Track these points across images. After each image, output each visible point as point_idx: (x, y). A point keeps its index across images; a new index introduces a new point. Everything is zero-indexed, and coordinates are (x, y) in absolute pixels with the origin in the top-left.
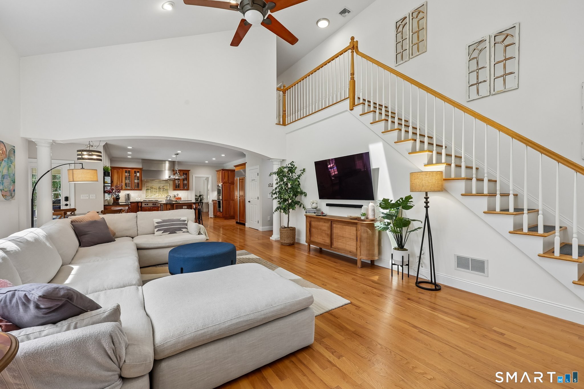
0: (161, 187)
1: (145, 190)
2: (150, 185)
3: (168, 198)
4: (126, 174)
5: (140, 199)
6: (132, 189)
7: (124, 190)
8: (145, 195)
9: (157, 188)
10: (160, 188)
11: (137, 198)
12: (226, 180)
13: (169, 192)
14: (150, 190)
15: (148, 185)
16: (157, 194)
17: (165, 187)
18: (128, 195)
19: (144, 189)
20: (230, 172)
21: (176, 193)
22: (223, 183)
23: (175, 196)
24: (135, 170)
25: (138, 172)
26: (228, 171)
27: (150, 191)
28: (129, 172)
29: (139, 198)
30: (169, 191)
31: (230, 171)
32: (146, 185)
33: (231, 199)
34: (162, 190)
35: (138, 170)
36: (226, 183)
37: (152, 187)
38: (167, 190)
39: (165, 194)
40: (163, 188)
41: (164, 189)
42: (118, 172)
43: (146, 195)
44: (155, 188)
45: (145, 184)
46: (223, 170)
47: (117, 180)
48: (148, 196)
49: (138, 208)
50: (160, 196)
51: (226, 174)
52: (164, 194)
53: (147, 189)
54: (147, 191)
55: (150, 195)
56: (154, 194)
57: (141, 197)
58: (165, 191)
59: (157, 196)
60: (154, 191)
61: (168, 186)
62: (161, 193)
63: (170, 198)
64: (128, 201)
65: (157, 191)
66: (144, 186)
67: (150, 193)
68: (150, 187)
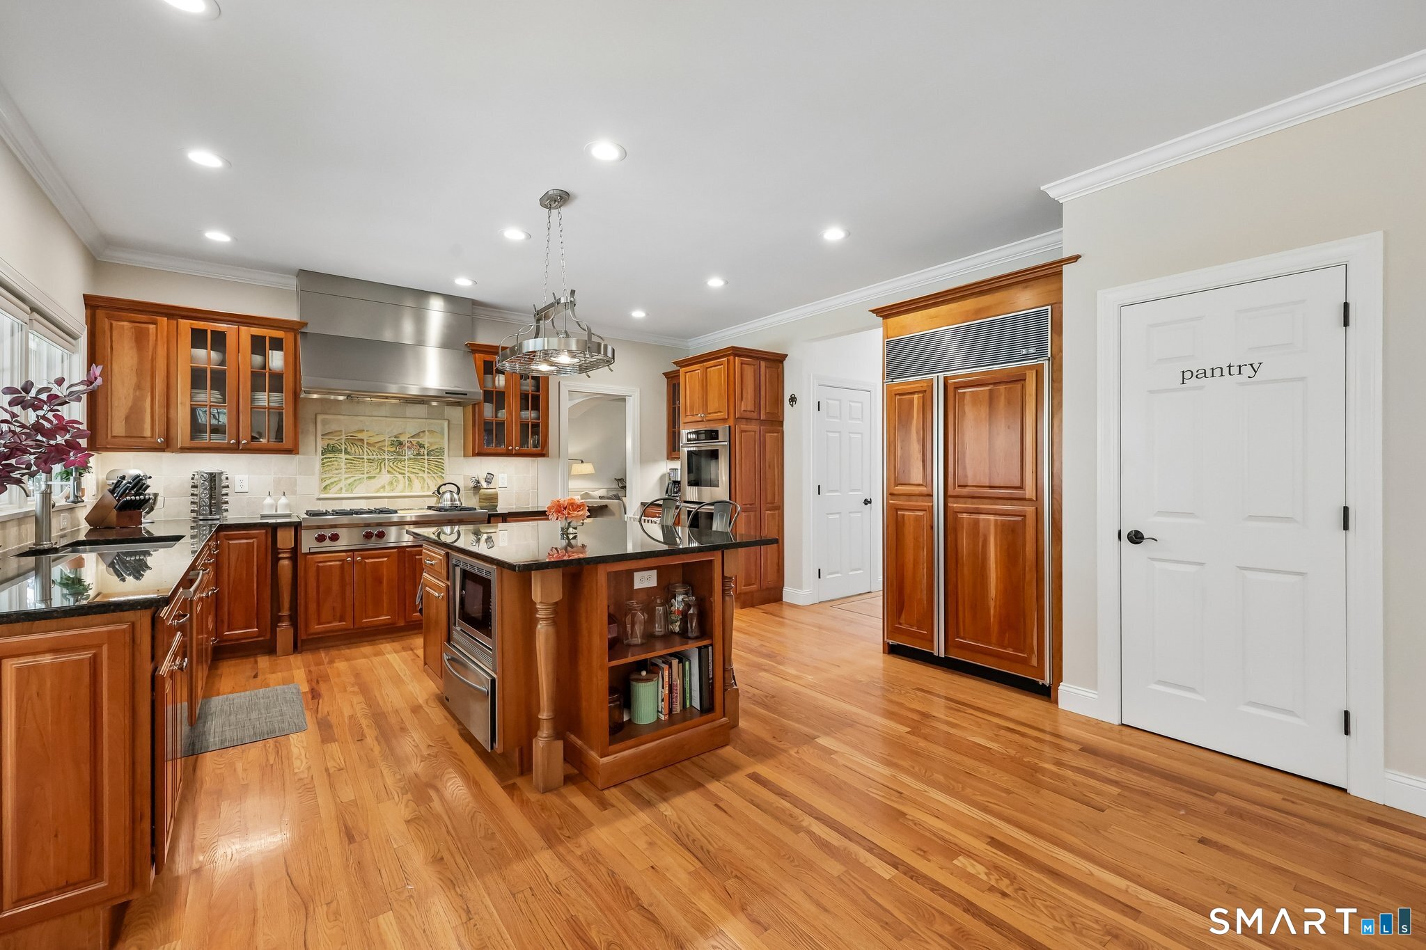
0: (404, 439)
1: (320, 450)
2: (344, 423)
3: (448, 496)
4: (201, 353)
5: (288, 506)
6: (238, 442)
7: (184, 450)
8: (316, 478)
9: (387, 443)
10: (401, 444)
11: (268, 501)
12: (747, 404)
13: (447, 466)
14: (347, 452)
15: (334, 427)
16: (385, 478)
17: (425, 440)
18: (213, 478)
19: (312, 445)
20: (763, 364)
21: (480, 467)
22: (737, 420)
23: (477, 488)
24: (256, 331)
25: (277, 344)
26: (758, 358)
27: (343, 456)
28: (219, 341)
29: (283, 500)
30: (447, 462)
31: (764, 359)
32: (325, 423)
33: (769, 500)
34: (409, 454)
35: (279, 334)
36: (748, 420)
37: (360, 436)
38: (436, 454)
39: (425, 475)
40: (414, 441)
41: (421, 446)
42: (140, 339)
43: (322, 480)
44: (372, 440)
45: (320, 418)
46: (736, 352)
47: (138, 387)
48: (337, 488)
49: (276, 560)
50: (401, 486)
51: (749, 372)
52: (421, 474)
53: (329, 450)
54: (326, 458)
55: (346, 479)
56: (365, 476)
57: (294, 493)
58: (426, 457)
59: (383, 487)
60: (365, 457)
61: (443, 429)
62: (401, 471)
63: (456, 496)
64: (210, 517)
65: (386, 457)
66: (311, 428)
67: (346, 472)
68: (344, 437)
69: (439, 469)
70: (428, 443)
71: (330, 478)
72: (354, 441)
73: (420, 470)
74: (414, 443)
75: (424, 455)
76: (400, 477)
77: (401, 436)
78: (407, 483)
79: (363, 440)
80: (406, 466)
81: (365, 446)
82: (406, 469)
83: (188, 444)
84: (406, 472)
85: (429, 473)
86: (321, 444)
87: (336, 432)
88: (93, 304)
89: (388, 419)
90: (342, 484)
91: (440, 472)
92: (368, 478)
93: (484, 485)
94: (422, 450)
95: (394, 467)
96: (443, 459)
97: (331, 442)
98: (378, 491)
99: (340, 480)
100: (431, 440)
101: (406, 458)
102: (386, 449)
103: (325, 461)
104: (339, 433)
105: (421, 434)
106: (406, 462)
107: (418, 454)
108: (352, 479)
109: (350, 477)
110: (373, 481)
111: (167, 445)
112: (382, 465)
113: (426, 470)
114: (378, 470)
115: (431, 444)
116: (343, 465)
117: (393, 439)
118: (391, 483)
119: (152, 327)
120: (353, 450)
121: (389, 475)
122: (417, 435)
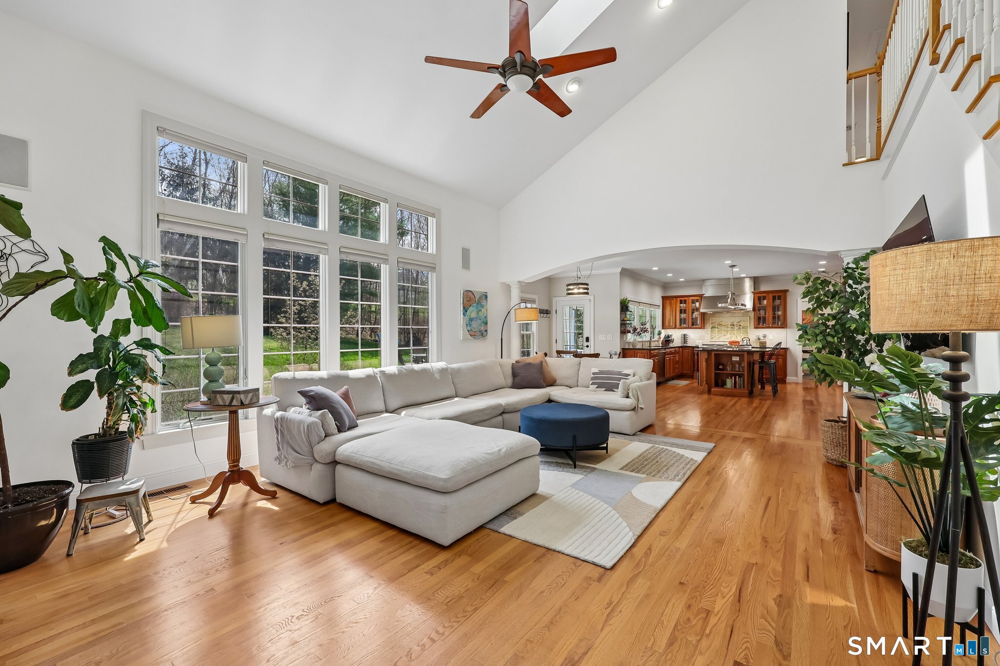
0: (735, 323)
1: (711, 328)
2: (717, 320)
3: (745, 341)
4: (682, 305)
6: (690, 326)
7: (679, 328)
8: (710, 336)
9: (729, 325)
10: (734, 325)
11: (698, 341)
13: (749, 332)
14: (718, 328)
15: (714, 321)
16: (729, 335)
17: (742, 324)
18: (684, 335)
19: (709, 326)
21: (761, 332)
23: (759, 339)
24: (692, 298)
25: (697, 301)
27: (716, 329)
28: (685, 302)
29: (701, 341)
32: (712, 320)
34: (736, 328)
35: (698, 298)
37: (721, 323)
38: (744, 328)
39: (742, 335)
40: (738, 324)
41: (740, 325)
42: (671, 304)
43: (711, 336)
44: (725, 324)
45: (710, 318)
47: (670, 315)
48: (715, 338)
49: (694, 355)
50: (734, 338)
52: (740, 334)
53: (713, 327)
54: (712, 330)
56: (723, 335)
57: (704, 339)
59: (728, 338)
60: (723, 329)
61: (748, 320)
63: (748, 342)
64: (684, 345)
65: (729, 329)
66: (708, 322)
67: (717, 334)
68: (717, 324)
69: (746, 333)
71: (713, 335)
72: (720, 325)
75: (741, 328)
76: (733, 335)
77: (733, 323)
80: (735, 332)
81: (723, 326)
83: (679, 327)
84: (735, 334)
86: (711, 326)
88: (664, 298)
89: (729, 318)
93: (762, 338)
95: (732, 332)
96: (748, 330)
97: (713, 325)
99: (716, 336)
100: (744, 323)
102: (729, 327)
104: (715, 323)
106: (735, 330)
107: (739, 328)
108: (719, 336)
110: (725, 336)
111: (675, 328)
112: (728, 331)
114: (727, 333)
115: (744, 325)
116: (716, 331)
117: (731, 324)
118: (730, 337)
119: (673, 301)
122: (739, 322)
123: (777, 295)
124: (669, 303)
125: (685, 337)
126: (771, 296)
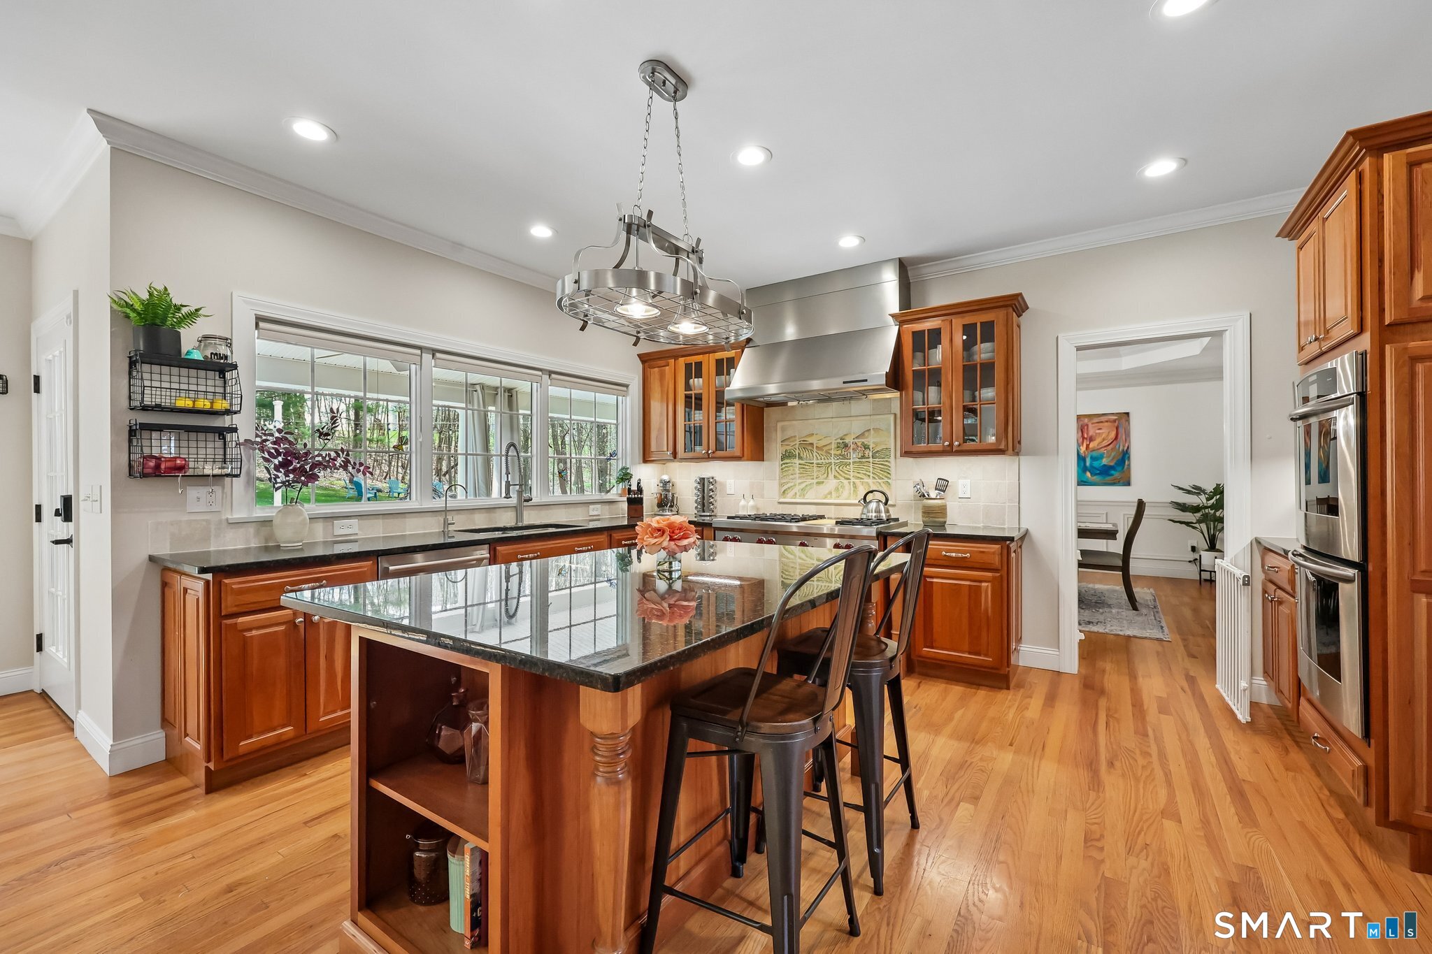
0: (849, 440)
1: (779, 456)
2: (798, 428)
3: (873, 506)
4: (691, 381)
5: (753, 507)
7: (685, 460)
8: (778, 481)
9: (833, 446)
10: (846, 446)
11: (743, 503)
13: (893, 470)
14: (800, 458)
15: (789, 433)
16: (831, 483)
17: (871, 440)
18: (704, 482)
21: (930, 471)
23: (920, 496)
27: (797, 461)
28: (699, 370)
29: (752, 503)
30: (892, 464)
32: (783, 429)
34: (854, 456)
35: (732, 354)
37: (810, 440)
38: (881, 455)
39: (870, 481)
40: (859, 442)
41: (866, 447)
42: (662, 378)
43: (781, 485)
44: (822, 443)
45: (779, 426)
47: (661, 414)
48: (793, 492)
50: (846, 493)
52: (866, 480)
53: (787, 456)
54: (784, 464)
55: (800, 484)
56: (815, 481)
57: (762, 496)
58: (871, 460)
59: (830, 493)
60: (815, 461)
61: (889, 425)
62: (846, 476)
63: (882, 507)
64: (703, 514)
65: (833, 461)
66: (772, 435)
67: (799, 477)
68: (798, 443)
69: (885, 474)
70: (874, 443)
71: (787, 483)
72: (807, 446)
73: (865, 474)
74: (859, 444)
75: (869, 458)
76: (846, 482)
77: (846, 437)
78: (852, 489)
79: (812, 444)
80: (852, 471)
81: (815, 450)
82: (852, 473)
83: (687, 455)
84: (851, 477)
85: (874, 478)
86: (780, 451)
87: (792, 437)
88: (644, 359)
89: (833, 420)
90: (796, 489)
91: (886, 477)
92: (817, 483)
93: (933, 494)
94: (867, 452)
95: (840, 472)
96: (889, 462)
97: (788, 448)
98: (825, 498)
99: (795, 485)
100: (877, 440)
101: (851, 461)
102: (832, 452)
103: (784, 466)
104: (793, 439)
105: (866, 434)
106: (851, 465)
107: (863, 457)
108: (803, 485)
109: (802, 483)
110: (821, 486)
111: (674, 457)
112: (829, 469)
113: (871, 475)
114: (826, 475)
115: (876, 444)
116: (797, 470)
117: (839, 441)
118: (837, 489)
119: (667, 367)
120: (804, 454)
121: (835, 481)
122: (862, 435)
123: (978, 319)
124: (657, 376)
125: (705, 488)
126: (958, 323)
